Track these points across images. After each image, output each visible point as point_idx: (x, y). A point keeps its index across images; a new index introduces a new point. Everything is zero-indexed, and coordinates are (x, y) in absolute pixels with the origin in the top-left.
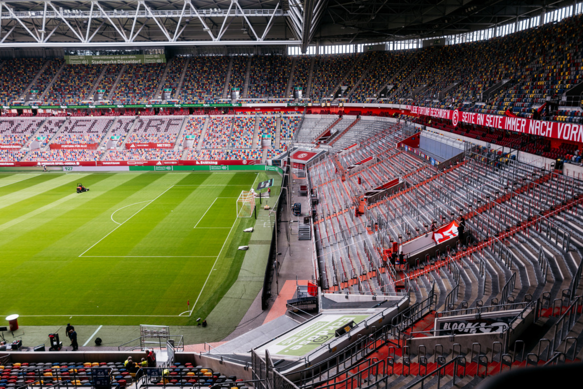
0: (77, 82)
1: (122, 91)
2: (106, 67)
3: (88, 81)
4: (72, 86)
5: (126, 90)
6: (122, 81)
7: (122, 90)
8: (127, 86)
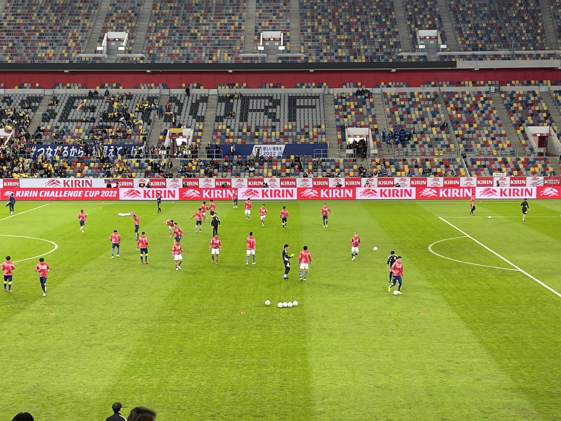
0: (53, 18)
3: (77, 15)
4: (43, 25)
5: (171, 34)
7: (163, 34)
8: (173, 28)
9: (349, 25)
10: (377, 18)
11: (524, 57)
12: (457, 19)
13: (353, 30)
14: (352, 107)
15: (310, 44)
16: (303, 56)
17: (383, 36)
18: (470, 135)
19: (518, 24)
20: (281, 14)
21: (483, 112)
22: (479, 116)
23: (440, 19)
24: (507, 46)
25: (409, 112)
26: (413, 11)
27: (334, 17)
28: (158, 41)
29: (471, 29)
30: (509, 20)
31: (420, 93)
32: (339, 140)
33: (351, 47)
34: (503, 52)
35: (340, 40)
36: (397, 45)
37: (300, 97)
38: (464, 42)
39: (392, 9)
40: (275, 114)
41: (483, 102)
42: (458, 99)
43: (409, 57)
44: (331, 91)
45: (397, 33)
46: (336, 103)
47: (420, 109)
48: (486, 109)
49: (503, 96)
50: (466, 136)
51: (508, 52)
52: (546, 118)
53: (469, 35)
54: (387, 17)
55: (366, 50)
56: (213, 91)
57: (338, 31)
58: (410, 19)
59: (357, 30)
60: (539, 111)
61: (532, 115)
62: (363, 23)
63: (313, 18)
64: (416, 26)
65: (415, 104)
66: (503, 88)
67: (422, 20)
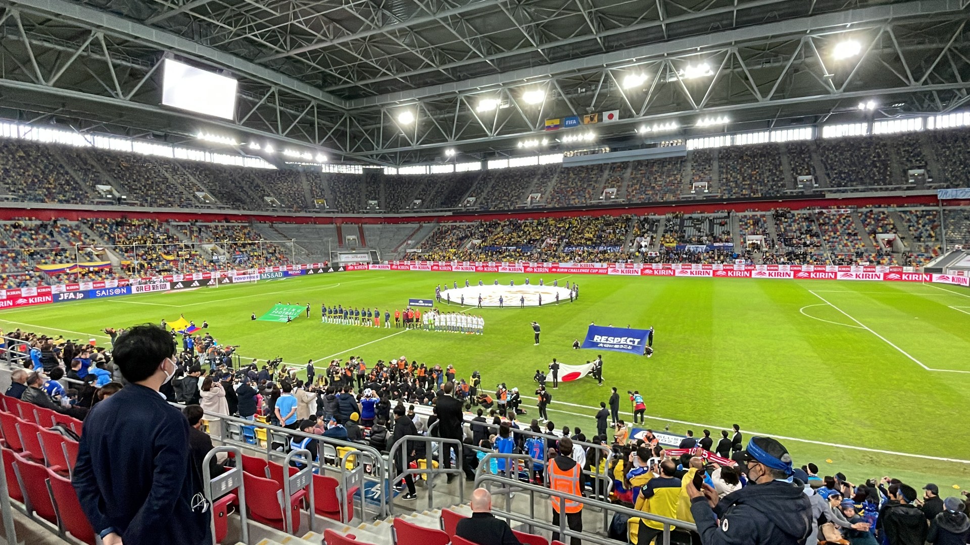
1: (636, 189)
2: (609, 166)
6: (633, 178)
9: (751, 176)
10: (770, 170)
11: (876, 190)
12: (826, 168)
13: (753, 178)
14: (751, 223)
15: (724, 188)
16: (719, 195)
17: (773, 180)
18: (835, 240)
19: (872, 170)
20: (707, 172)
21: (844, 225)
22: (842, 227)
23: (814, 168)
24: (863, 183)
25: (790, 226)
26: (795, 164)
27: (741, 171)
28: (633, 192)
29: (836, 174)
30: (865, 167)
31: (798, 214)
32: (742, 243)
33: (752, 188)
34: (860, 187)
35: (745, 185)
36: (783, 186)
37: (717, 218)
38: (831, 182)
39: (780, 164)
40: (700, 228)
41: (844, 219)
42: (826, 217)
43: (792, 193)
44: (738, 214)
45: (783, 179)
46: (741, 221)
47: (798, 224)
48: (846, 223)
49: (860, 215)
50: (831, 240)
51: (864, 187)
52: (892, 229)
53: (835, 178)
54: (776, 169)
55: (761, 190)
56: (663, 217)
57: (744, 180)
58: (793, 170)
59: (756, 178)
60: (887, 224)
61: (881, 227)
62: (760, 174)
63: (727, 173)
64: (797, 173)
65: (795, 221)
66: (860, 210)
67: (801, 170)
